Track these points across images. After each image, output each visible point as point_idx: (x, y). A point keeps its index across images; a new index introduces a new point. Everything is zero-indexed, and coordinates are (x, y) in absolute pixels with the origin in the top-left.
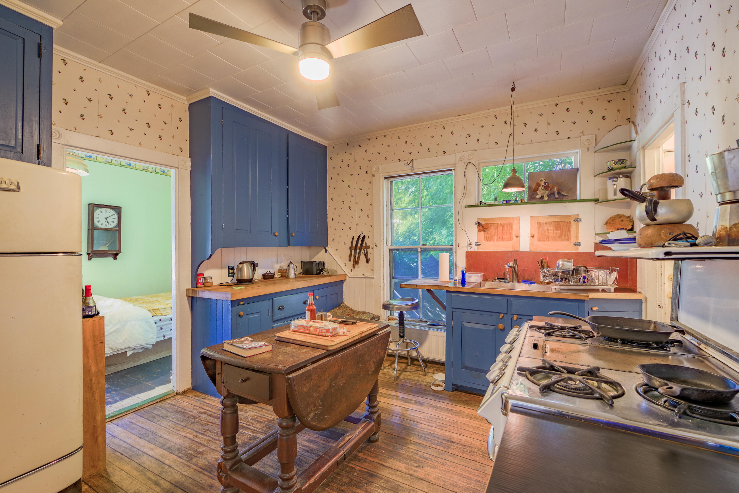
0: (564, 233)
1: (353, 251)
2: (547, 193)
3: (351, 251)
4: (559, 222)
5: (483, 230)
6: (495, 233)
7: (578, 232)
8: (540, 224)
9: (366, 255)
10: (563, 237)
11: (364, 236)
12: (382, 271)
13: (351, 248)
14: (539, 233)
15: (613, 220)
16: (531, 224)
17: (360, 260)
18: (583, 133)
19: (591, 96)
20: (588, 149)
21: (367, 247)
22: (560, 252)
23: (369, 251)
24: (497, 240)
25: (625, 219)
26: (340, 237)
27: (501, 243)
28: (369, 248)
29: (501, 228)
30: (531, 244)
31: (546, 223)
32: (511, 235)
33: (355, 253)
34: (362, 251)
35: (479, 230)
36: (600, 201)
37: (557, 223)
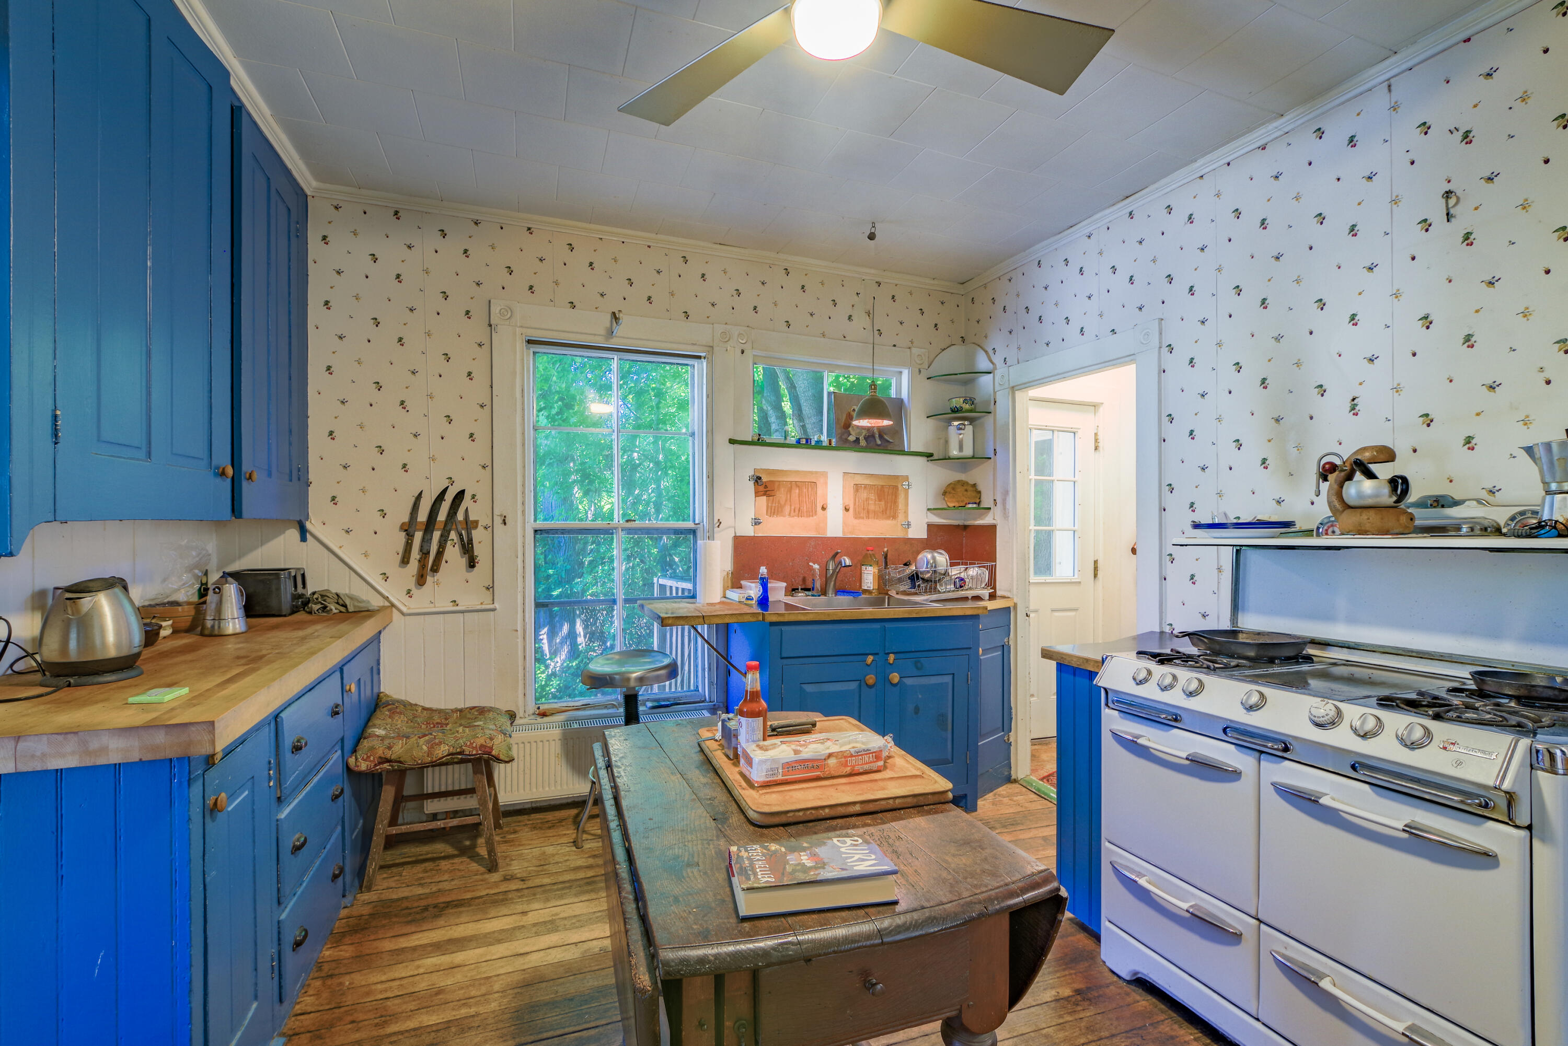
0: (889, 505)
1: (418, 536)
2: (864, 434)
3: (410, 536)
4: (882, 486)
5: (766, 493)
6: (786, 501)
7: (907, 505)
8: (857, 487)
9: (467, 548)
10: (888, 512)
11: (462, 493)
12: (520, 589)
13: (408, 529)
14: (855, 504)
15: (953, 489)
16: (844, 487)
17: (443, 562)
18: (912, 342)
19: (921, 286)
20: (920, 371)
21: (470, 525)
22: (885, 538)
23: (478, 535)
24: (790, 515)
25: (970, 488)
26: (364, 491)
27: (796, 520)
28: (476, 527)
29: (797, 491)
30: (845, 524)
31: (866, 486)
32: (814, 503)
33: (426, 540)
34: (453, 535)
35: (757, 494)
36: (935, 457)
37: (879, 487)
